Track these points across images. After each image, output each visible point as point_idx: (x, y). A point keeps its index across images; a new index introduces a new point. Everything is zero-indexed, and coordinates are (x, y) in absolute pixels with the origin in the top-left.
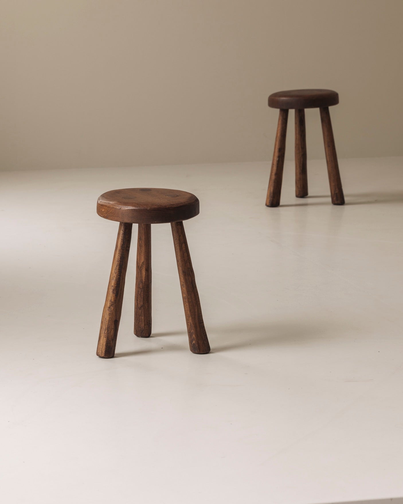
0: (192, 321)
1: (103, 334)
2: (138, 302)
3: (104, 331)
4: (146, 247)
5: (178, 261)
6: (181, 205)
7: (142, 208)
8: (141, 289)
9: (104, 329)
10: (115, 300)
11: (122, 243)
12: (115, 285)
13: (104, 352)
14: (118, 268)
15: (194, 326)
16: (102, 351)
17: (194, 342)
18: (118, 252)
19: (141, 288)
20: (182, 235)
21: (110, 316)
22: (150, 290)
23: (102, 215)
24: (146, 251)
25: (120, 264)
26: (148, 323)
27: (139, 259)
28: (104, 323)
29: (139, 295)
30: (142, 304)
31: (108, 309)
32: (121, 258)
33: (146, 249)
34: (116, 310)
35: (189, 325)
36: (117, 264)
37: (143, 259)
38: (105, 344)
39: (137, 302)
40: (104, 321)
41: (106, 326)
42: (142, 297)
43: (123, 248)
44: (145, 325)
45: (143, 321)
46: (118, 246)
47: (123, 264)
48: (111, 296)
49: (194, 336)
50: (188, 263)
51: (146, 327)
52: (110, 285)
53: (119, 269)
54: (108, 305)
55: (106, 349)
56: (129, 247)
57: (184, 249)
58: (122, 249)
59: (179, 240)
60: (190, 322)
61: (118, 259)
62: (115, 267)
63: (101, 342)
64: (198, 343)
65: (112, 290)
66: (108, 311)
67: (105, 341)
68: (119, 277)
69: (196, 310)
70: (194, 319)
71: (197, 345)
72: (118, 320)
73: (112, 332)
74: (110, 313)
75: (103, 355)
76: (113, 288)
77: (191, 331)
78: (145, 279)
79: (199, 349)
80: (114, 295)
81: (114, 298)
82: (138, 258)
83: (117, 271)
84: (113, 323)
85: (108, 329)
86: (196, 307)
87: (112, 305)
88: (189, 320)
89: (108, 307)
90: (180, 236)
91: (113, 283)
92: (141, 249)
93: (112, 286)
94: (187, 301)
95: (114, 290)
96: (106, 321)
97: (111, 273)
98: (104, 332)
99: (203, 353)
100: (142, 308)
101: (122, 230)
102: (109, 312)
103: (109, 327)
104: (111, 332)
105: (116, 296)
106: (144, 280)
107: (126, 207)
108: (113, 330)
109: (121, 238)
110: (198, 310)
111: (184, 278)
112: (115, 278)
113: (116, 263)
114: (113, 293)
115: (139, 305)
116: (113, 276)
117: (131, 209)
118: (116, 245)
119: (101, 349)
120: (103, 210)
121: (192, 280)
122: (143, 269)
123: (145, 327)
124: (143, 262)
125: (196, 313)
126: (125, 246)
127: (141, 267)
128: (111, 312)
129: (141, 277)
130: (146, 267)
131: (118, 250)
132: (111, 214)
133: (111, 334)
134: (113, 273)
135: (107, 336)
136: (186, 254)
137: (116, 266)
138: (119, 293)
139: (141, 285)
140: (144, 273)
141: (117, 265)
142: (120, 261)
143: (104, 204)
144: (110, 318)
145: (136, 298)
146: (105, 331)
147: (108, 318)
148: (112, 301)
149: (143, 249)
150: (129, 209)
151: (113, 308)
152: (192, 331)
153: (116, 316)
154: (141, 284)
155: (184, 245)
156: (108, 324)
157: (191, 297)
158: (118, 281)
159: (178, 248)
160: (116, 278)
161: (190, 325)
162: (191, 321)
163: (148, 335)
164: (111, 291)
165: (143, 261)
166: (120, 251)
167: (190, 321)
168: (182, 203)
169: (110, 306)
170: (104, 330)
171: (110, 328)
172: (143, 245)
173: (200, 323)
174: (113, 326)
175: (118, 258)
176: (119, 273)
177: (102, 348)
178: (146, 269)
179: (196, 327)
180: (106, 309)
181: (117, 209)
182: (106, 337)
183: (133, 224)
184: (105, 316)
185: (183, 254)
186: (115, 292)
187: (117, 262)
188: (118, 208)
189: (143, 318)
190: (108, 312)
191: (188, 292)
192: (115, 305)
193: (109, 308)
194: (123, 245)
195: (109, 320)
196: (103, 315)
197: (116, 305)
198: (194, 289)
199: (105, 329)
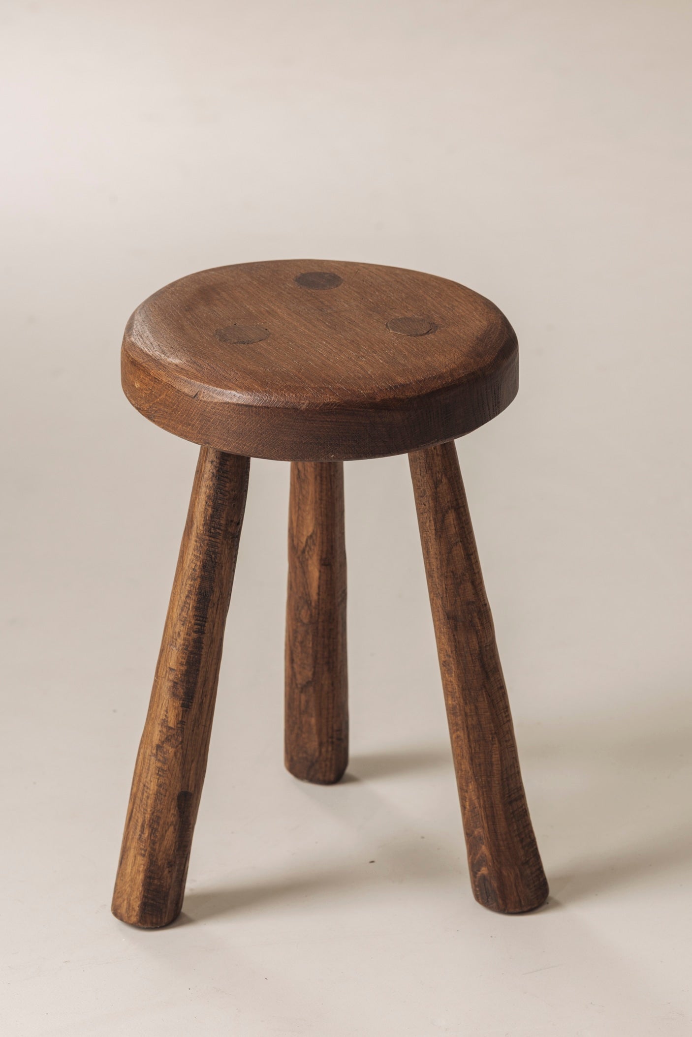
0: (478, 798)
1: (135, 840)
2: (295, 666)
3: (138, 832)
4: (321, 484)
6: (438, 384)
8: (303, 624)
9: (140, 824)
10: (182, 722)
11: (210, 510)
12: (183, 668)
13: (137, 909)
14: (192, 603)
15: (487, 817)
16: (129, 904)
17: (484, 871)
18: (193, 544)
19: (306, 621)
20: (444, 480)
21: (162, 780)
23: (134, 402)
24: (321, 499)
25: (200, 587)
26: (332, 737)
27: (295, 524)
28: (138, 801)
29: (297, 644)
30: (310, 674)
31: (154, 751)
32: (204, 567)
33: (321, 492)
34: (184, 756)
35: (468, 807)
36: (188, 588)
37: (309, 527)
38: (140, 877)
39: (292, 668)
40: (139, 795)
41: (148, 816)
42: (310, 651)
43: (214, 528)
44: (321, 744)
45: (314, 730)
46: (195, 522)
48: (170, 710)
49: (484, 849)
50: (469, 586)
51: (327, 751)
52: (162, 662)
53: (196, 608)
54: (156, 738)
55: (144, 897)
56: (239, 524)
57: (453, 530)
58: (210, 531)
59: (436, 498)
60: (471, 800)
61: (194, 570)
62: (183, 598)
63: (129, 870)
64: (500, 877)
65: (170, 684)
66: (153, 758)
67: (142, 868)
68: (194, 635)
69: (496, 757)
70: (485, 788)
71: (495, 884)
72: (191, 790)
73: (170, 835)
74: (160, 769)
75: (134, 919)
76: (171, 677)
77: (473, 832)
78: (318, 594)
79: (504, 898)
80: (178, 703)
81: (177, 715)
82: (294, 518)
83: (191, 613)
84: (174, 804)
85: (154, 823)
86: (497, 746)
87: (168, 739)
88: (467, 792)
89: (154, 745)
90: (437, 484)
91: (174, 659)
92: (301, 487)
93: (171, 669)
94: (460, 722)
95: (175, 683)
96: (145, 794)
97: (168, 617)
98: (137, 836)
99: (518, 910)
100: (312, 688)
101: (212, 462)
102: (159, 765)
103: (157, 819)
104: (163, 836)
105: (183, 705)
106: (314, 596)
107: (219, 394)
108: (172, 829)
109: (204, 491)
110: (501, 757)
111: (449, 639)
112: (180, 641)
113: (188, 585)
114: (174, 695)
115: (298, 676)
116: (174, 632)
117: (235, 401)
118: (189, 515)
119: (125, 897)
120: (137, 385)
121: (480, 647)
122: (311, 557)
123: (323, 750)
124: (312, 534)
126: (223, 522)
127: (303, 552)
128: (164, 763)
129: (306, 585)
130: (322, 551)
131: (193, 537)
132: (162, 407)
133: (165, 842)
134: (174, 621)
135: (149, 849)
136: (459, 551)
137: (187, 597)
138: (197, 696)
139: (304, 616)
140: (314, 570)
141: (190, 592)
142: (203, 578)
143: (141, 360)
144: (160, 786)
145: (288, 652)
146: (142, 832)
147: (153, 787)
148: (171, 724)
149: (311, 489)
150: (228, 403)
151: (171, 750)
152: (478, 831)
153: (183, 777)
154: (306, 607)
155: (451, 517)
156: (156, 805)
157: (476, 708)
158: (191, 653)
159: (431, 525)
160: (185, 639)
161: (473, 810)
162: (474, 798)
163: (332, 777)
164: (166, 685)
165: (311, 530)
166: (200, 539)
167: (472, 794)
168: (441, 376)
169: (163, 742)
170: (139, 828)
171: (161, 823)
172: (311, 478)
174: (171, 816)
175: (193, 566)
176: (195, 624)
177: (130, 895)
178: (321, 559)
179: (492, 818)
180: (148, 751)
181: (184, 393)
182: (144, 856)
184: (144, 775)
185: (450, 552)
186: (181, 691)
187: (189, 582)
188: (186, 390)
189: (313, 721)
190: (154, 764)
191: (463, 689)
192: (180, 739)
193: (159, 747)
194: (212, 516)
195: (158, 794)
196: (138, 772)
197: (182, 742)
198: (488, 678)
199: (143, 826)
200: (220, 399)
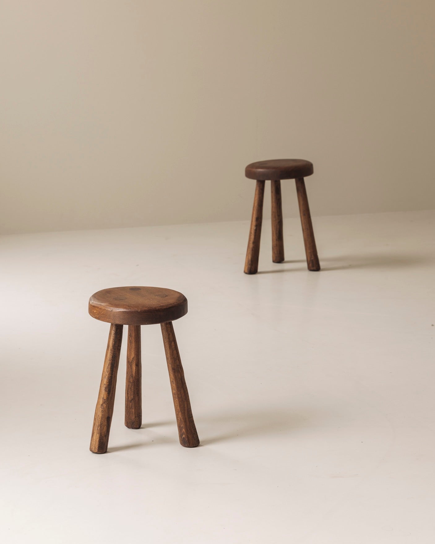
0: (182, 416)
1: (96, 430)
2: (129, 395)
3: (97, 428)
4: (136, 343)
5: (167, 359)
6: (171, 306)
7: (133, 310)
8: (131, 383)
9: (97, 426)
10: (108, 398)
11: (114, 342)
12: (108, 384)
13: (97, 448)
14: (109, 367)
15: (184, 421)
16: (95, 447)
17: (184, 436)
18: (109, 351)
19: (132, 382)
20: (171, 334)
21: (103, 413)
22: (140, 384)
23: (94, 316)
24: (136, 347)
25: (112, 363)
26: (138, 415)
27: (129, 355)
28: (97, 420)
29: (129, 389)
30: (133, 397)
31: (101, 406)
32: (112, 357)
33: (136, 345)
34: (108, 407)
35: (179, 419)
36: (108, 363)
37: (133, 355)
38: (98, 440)
39: (128, 396)
40: (97, 418)
41: (99, 423)
42: (133, 390)
43: (115, 347)
44: (135, 417)
45: (134, 413)
46: (110, 346)
47: (114, 363)
48: (104, 394)
49: (184, 430)
50: (178, 360)
51: (137, 419)
52: (102, 383)
53: (111, 368)
54: (101, 402)
55: (99, 445)
56: (120, 346)
57: (173, 347)
58: (114, 348)
59: (169, 338)
60: (180, 417)
61: (110, 358)
62: (107, 366)
63: (95, 438)
64: (188, 437)
65: (105, 388)
66: (100, 408)
67: (98, 437)
68: (110, 375)
69: (186, 406)
70: (183, 414)
71: (187, 439)
72: (110, 416)
73: (105, 428)
74: (102, 411)
75: (96, 451)
76: (105, 386)
77: (180, 426)
78: (135, 374)
79: (189, 443)
80: (107, 393)
81: (107, 396)
82: (129, 353)
83: (109, 369)
84: (106, 420)
85: (101, 425)
86: (186, 402)
87: (104, 403)
88: (179, 415)
89: (101, 404)
90: (169, 335)
91: (105, 381)
92: (131, 344)
93: (105, 384)
94: (176, 397)
95: (106, 388)
96: (99, 418)
97: (103, 372)
98: (97, 429)
99: (193, 446)
100: (133, 401)
101: (114, 330)
102: (102, 409)
103: (102, 423)
104: (103, 428)
105: (108, 393)
106: (134, 375)
107: (118, 309)
108: (105, 426)
109: (112, 338)
110: (187, 405)
111: (173, 375)
112: (107, 377)
113: (108, 362)
114: (106, 391)
115: (129, 398)
116: (105, 375)
117: (122, 311)
118: (108, 345)
119: (94, 445)
120: (95, 311)
121: (181, 377)
122: (133, 364)
123: (136, 419)
124: (133, 358)
125: (186, 408)
126: (117, 346)
127: (131, 363)
128: (103, 409)
129: (132, 372)
130: (136, 362)
131: (109, 350)
132: (102, 315)
133: (104, 430)
134: (105, 371)
135: (100, 432)
136: (175, 352)
137: (108, 365)
138: (111, 391)
139: (131, 380)
140: (134, 367)
141: (109, 364)
142: (112, 360)
143: (96, 305)
144: (102, 415)
145: (127, 391)
146: (98, 428)
147: (100, 416)
148: (105, 399)
149: (133, 345)
150: (120, 311)
151: (105, 405)
152: (182, 425)
153: (108, 412)
154: (132, 378)
155: (173, 343)
156: (101, 420)
157: (181, 393)
158: (110, 379)
159: (168, 346)
160: (108, 376)
161: (180, 420)
162: (181, 416)
163: (138, 427)
164: (103, 389)
165: (133, 356)
166: (111, 350)
167: (180, 415)
168: (171, 304)
169: (103, 404)
170: (97, 427)
171: (103, 425)
172: (133, 342)
173: (190, 418)
174: (105, 423)
175: (110, 357)
176: (111, 372)
177: (95, 444)
178: (136, 364)
179: (185, 422)
180: (99, 407)
181: (109, 311)
182: (99, 434)
183: (124, 325)
184: (98, 413)
185: (173, 352)
186: (107, 390)
187: (109, 361)
188: (109, 310)
189: (133, 410)
190: (100, 410)
191: (177, 388)
192: (107, 402)
193: (102, 405)
194: (114, 344)
195: (102, 417)
196: (96, 412)
197: (108, 403)
198: (183, 385)
199: (98, 426)
200: (118, 311)
